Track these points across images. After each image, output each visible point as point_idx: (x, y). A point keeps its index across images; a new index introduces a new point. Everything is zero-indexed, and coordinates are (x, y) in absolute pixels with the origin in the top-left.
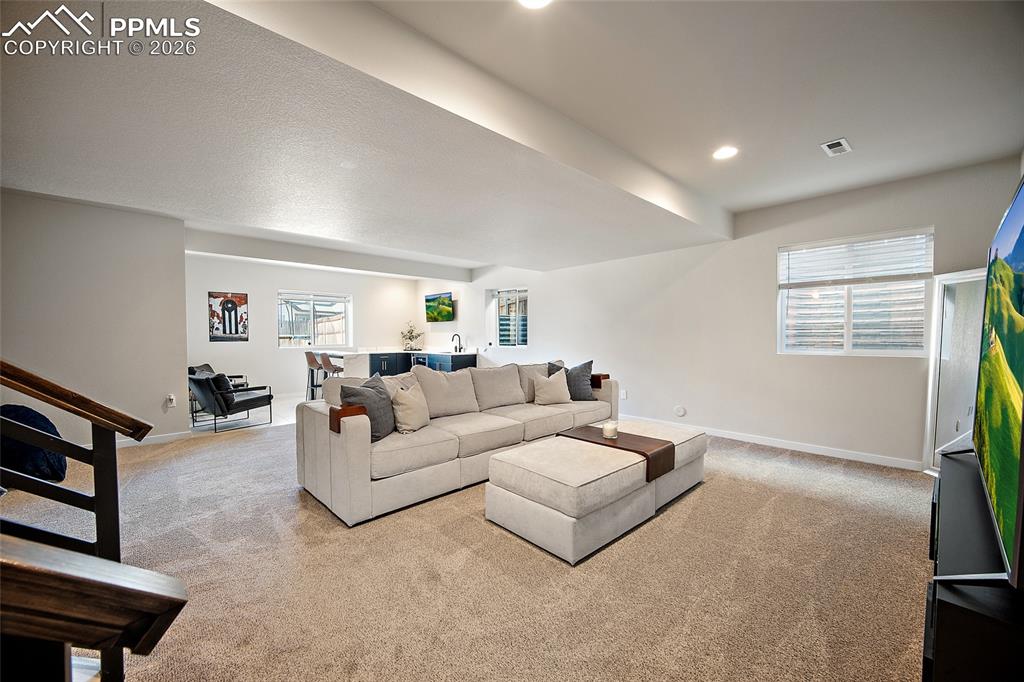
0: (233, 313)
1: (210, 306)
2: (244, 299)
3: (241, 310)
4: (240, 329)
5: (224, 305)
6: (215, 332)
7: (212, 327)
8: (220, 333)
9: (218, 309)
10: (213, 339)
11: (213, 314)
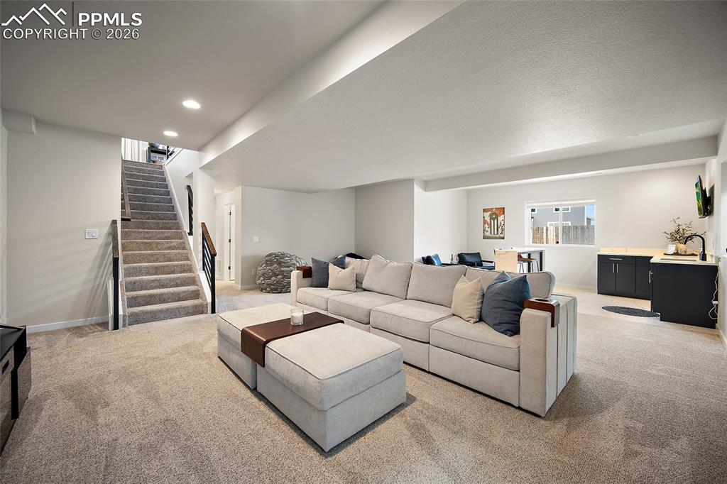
0: (496, 221)
1: (484, 217)
2: (502, 210)
3: (501, 218)
4: (500, 231)
5: (491, 216)
6: (486, 233)
7: (484, 230)
8: (488, 234)
9: (488, 219)
10: (485, 237)
11: (485, 222)
